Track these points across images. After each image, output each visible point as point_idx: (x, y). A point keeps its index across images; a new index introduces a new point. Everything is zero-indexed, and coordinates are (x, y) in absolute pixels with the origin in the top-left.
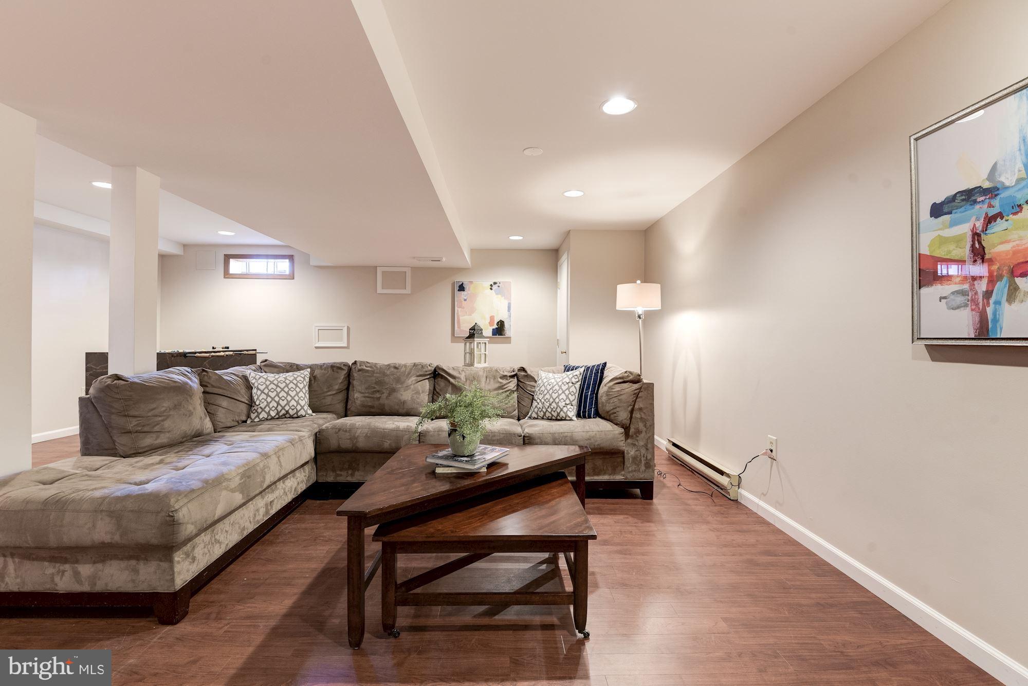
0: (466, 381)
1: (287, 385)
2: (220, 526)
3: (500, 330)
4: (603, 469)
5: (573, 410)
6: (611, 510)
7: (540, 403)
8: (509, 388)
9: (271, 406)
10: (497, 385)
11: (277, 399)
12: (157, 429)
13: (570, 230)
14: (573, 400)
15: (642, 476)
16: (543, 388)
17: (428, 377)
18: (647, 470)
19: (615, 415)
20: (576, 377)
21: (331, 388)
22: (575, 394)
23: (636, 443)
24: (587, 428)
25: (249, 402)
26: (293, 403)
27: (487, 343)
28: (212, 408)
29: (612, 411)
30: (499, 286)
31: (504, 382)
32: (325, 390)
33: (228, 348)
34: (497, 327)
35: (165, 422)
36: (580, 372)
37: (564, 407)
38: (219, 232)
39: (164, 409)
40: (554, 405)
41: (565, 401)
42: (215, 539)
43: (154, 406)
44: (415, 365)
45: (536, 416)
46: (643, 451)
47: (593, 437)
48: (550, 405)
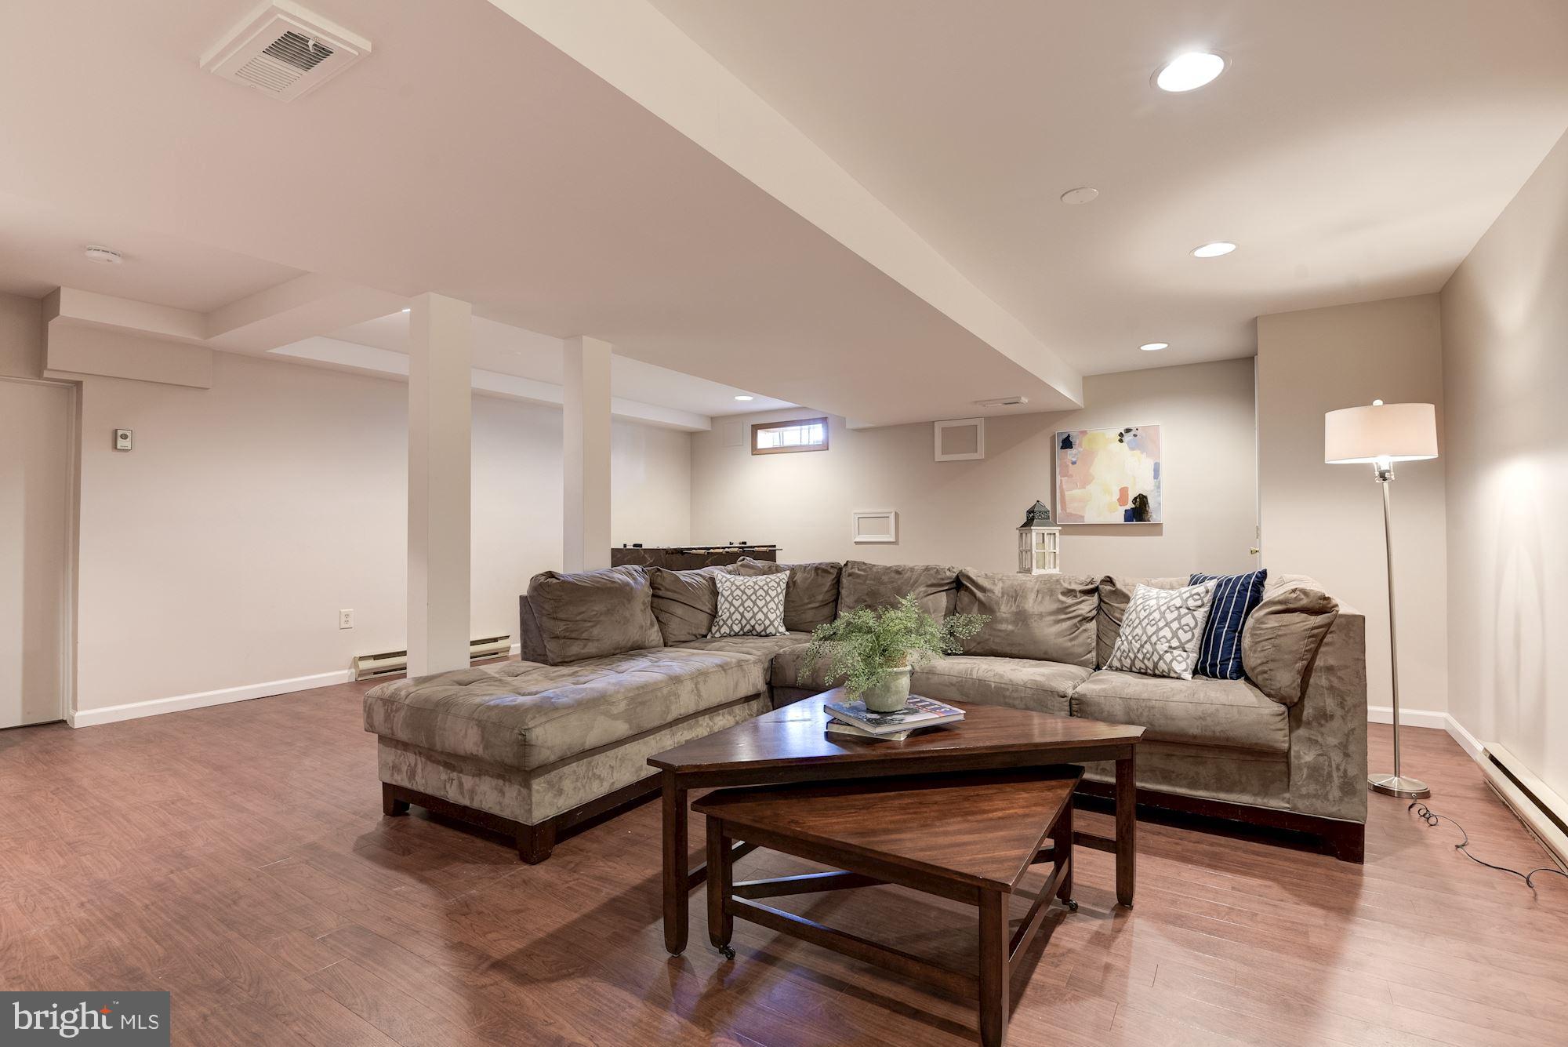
0: (1003, 596)
1: (755, 593)
2: (600, 758)
3: (1139, 511)
4: (1240, 781)
5: (1185, 660)
6: (1244, 864)
7: (1125, 642)
8: (1079, 612)
9: (734, 619)
10: (1055, 606)
11: (741, 609)
12: (584, 635)
13: (1257, 317)
14: (1189, 641)
15: (1334, 809)
16: (1133, 616)
17: (947, 588)
18: (1346, 799)
19: (1266, 676)
20: (1198, 597)
21: (813, 599)
22: (1191, 629)
23: (1320, 739)
24: (1201, 696)
25: (712, 611)
26: (760, 616)
27: (1057, 534)
28: (664, 617)
29: (1260, 669)
30: (1135, 435)
31: (1069, 601)
32: (806, 601)
33: (745, 543)
34: (1133, 506)
35: (594, 628)
36: (1206, 587)
37: (1166, 652)
38: (736, 398)
39: (594, 613)
40: (1148, 647)
41: (1168, 641)
42: (594, 774)
43: (583, 609)
44: (927, 569)
45: (1119, 666)
46: (1336, 757)
47: (1210, 715)
48: (1142, 646)
